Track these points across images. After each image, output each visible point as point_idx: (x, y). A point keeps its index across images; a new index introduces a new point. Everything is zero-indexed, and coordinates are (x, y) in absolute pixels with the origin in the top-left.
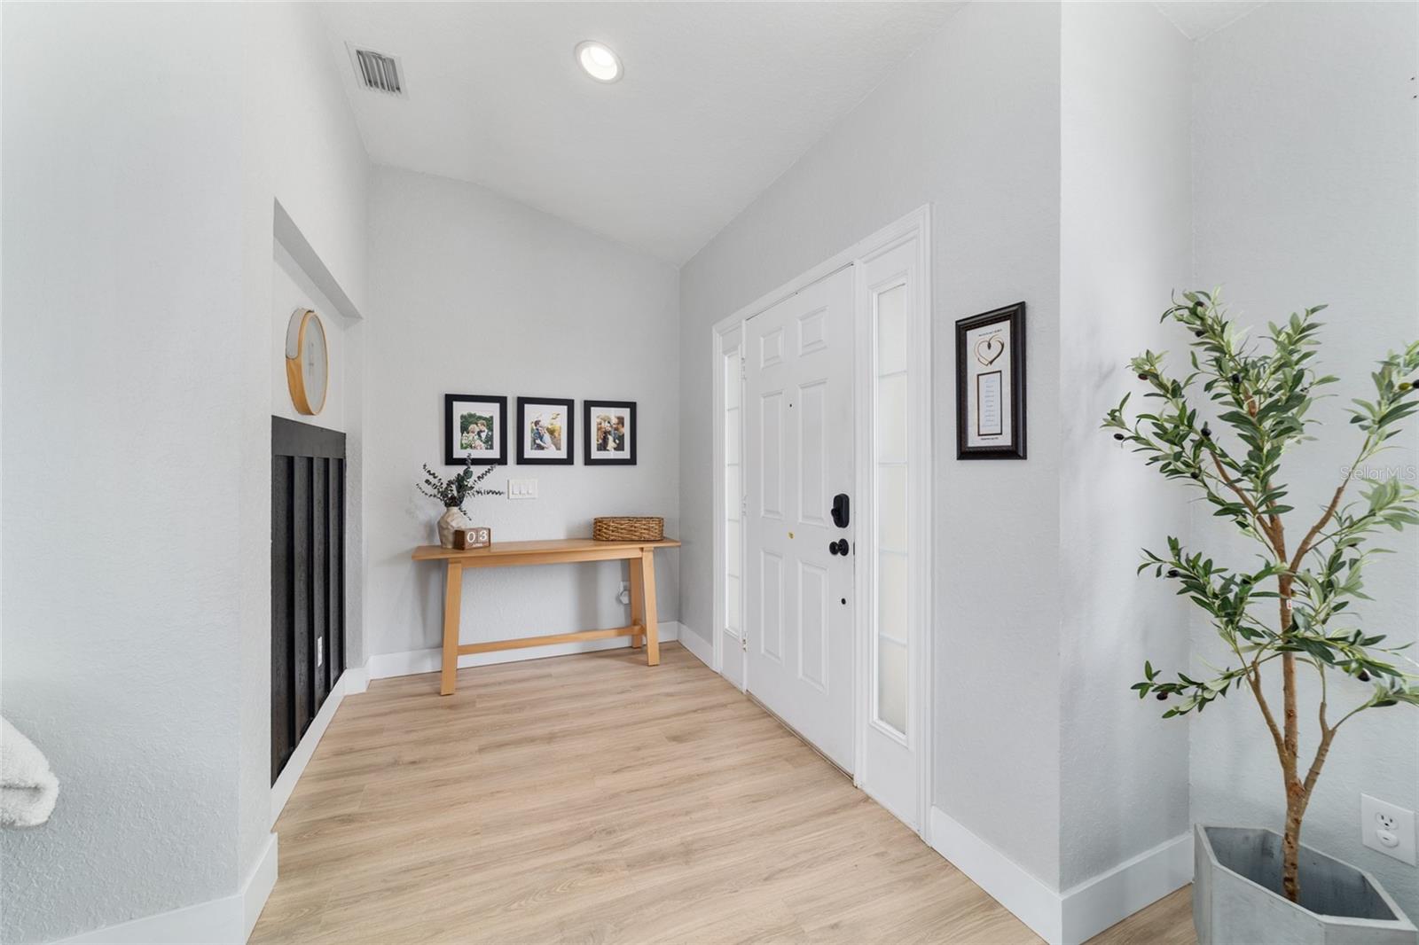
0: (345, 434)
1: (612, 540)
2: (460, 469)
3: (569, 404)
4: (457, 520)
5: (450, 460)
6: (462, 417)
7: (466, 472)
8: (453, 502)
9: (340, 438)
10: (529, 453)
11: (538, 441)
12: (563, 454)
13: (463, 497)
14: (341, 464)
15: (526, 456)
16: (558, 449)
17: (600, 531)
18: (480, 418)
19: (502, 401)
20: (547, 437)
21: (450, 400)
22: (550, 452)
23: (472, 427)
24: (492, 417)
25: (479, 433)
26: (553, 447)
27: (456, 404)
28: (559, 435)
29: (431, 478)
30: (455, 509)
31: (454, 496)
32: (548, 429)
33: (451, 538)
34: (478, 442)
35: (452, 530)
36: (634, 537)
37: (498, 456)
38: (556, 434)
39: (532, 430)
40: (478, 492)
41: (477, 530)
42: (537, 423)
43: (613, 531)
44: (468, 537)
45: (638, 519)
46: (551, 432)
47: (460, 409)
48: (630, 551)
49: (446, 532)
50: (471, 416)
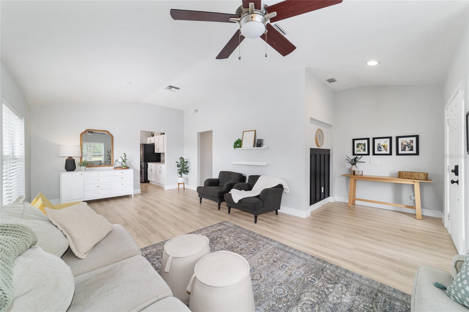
0: (330, 150)
1: (404, 178)
2: (355, 157)
3: (391, 138)
4: (354, 168)
5: (354, 154)
6: (357, 144)
7: (356, 157)
8: (354, 164)
9: (329, 151)
10: (376, 152)
11: (379, 149)
12: (388, 152)
13: (356, 163)
14: (329, 156)
15: (375, 153)
16: (386, 150)
17: (401, 175)
18: (362, 144)
19: (368, 139)
20: (382, 148)
21: (354, 140)
22: (384, 152)
23: (360, 146)
24: (365, 144)
25: (361, 148)
26: (385, 150)
27: (355, 141)
28: (387, 147)
29: (348, 159)
30: (354, 166)
31: (354, 162)
32: (383, 146)
33: (352, 172)
34: (361, 150)
35: (353, 171)
36: (412, 178)
37: (367, 153)
38: (386, 147)
39: (377, 146)
40: (359, 162)
41: (359, 171)
42: (379, 144)
43: (404, 175)
44: (356, 172)
45: (414, 173)
46: (384, 146)
47: (356, 142)
48: (410, 182)
49: (351, 171)
50: (359, 143)
